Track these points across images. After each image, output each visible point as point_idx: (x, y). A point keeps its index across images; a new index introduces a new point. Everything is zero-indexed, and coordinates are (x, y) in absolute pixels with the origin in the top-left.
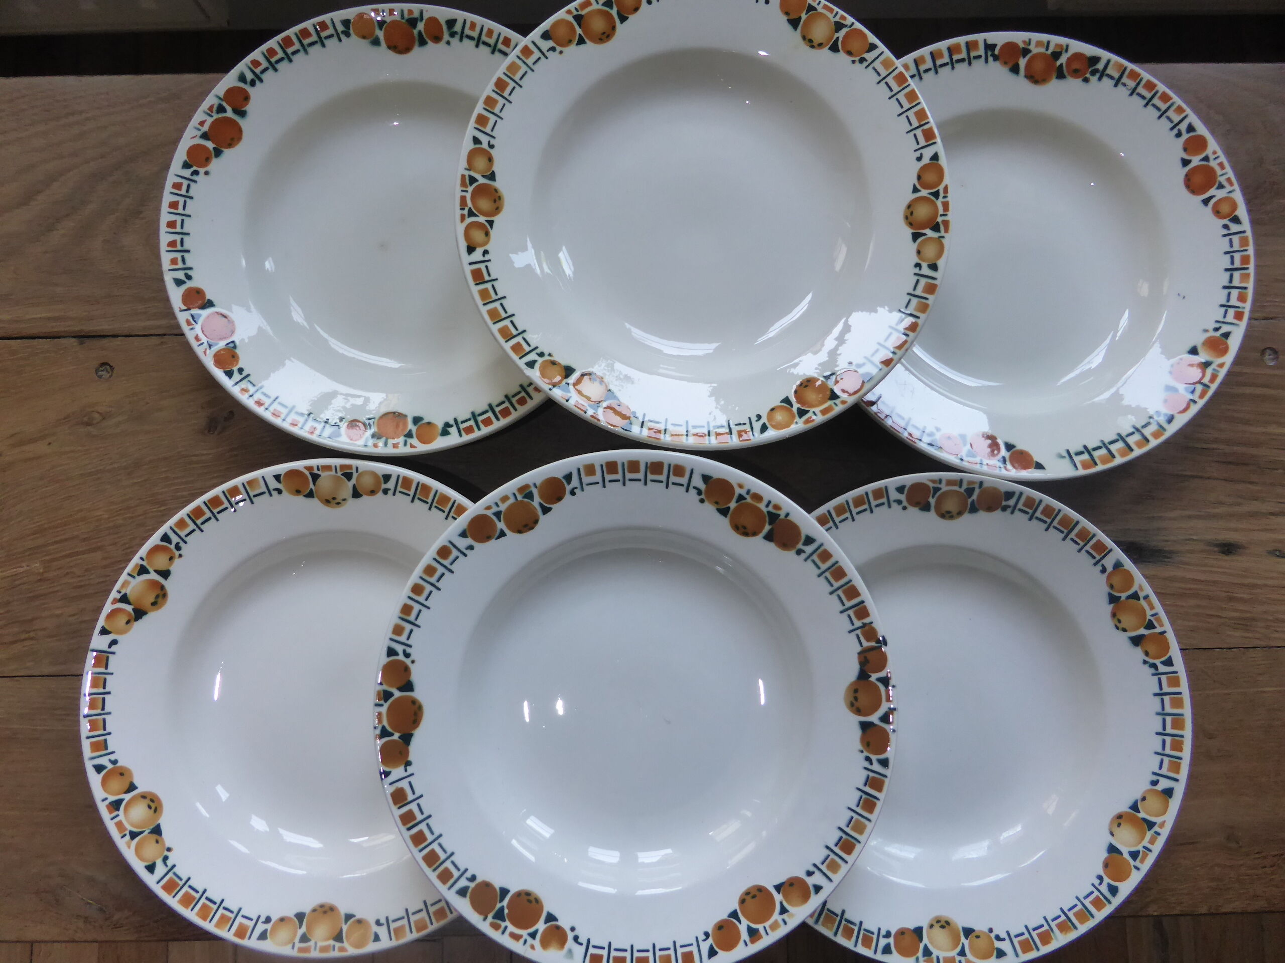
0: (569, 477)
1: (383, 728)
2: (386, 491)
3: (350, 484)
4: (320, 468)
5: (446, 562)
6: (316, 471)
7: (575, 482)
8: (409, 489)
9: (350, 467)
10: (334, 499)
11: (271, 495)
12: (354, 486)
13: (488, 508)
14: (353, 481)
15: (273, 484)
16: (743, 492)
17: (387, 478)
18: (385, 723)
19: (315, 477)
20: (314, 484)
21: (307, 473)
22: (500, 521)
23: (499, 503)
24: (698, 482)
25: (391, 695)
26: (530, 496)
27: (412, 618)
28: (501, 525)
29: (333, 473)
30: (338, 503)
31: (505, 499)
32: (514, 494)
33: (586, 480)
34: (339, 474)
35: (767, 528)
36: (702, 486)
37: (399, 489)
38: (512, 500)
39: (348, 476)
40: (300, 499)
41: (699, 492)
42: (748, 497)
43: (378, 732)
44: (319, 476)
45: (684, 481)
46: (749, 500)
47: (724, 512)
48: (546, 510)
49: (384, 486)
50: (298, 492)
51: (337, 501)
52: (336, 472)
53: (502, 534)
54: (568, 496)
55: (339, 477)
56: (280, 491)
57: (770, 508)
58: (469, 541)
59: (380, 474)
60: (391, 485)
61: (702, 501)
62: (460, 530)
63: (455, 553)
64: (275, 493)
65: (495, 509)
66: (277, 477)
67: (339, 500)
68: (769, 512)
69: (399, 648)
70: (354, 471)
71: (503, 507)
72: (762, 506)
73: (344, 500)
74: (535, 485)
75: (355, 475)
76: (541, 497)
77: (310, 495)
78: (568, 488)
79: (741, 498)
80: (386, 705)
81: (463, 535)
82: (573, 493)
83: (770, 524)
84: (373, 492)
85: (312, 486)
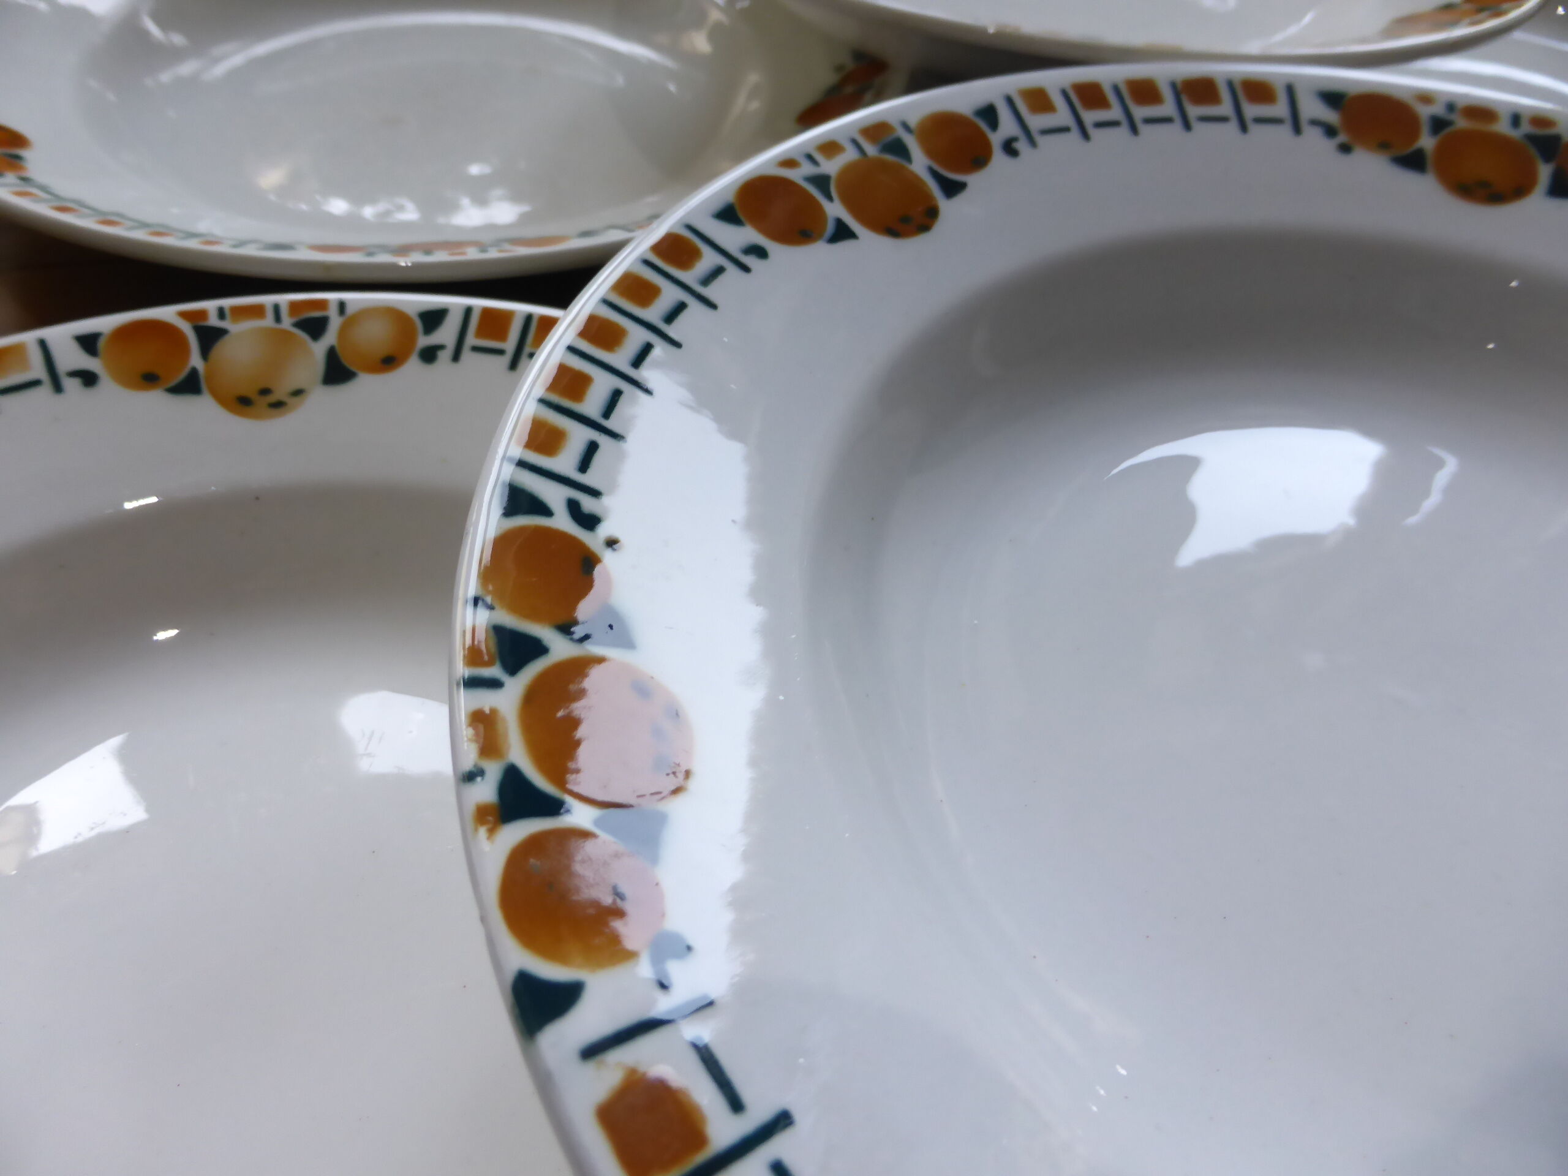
0: (989, 113)
1: (512, 779)
2: (429, 355)
3: (319, 349)
4: (227, 312)
5: (689, 277)
6: (213, 321)
7: (1007, 126)
8: (502, 335)
9: (322, 304)
10: (265, 392)
11: (58, 387)
12: (332, 355)
13: (789, 163)
14: (330, 338)
15: (69, 357)
16: (1438, 109)
17: (433, 319)
18: (518, 754)
19: (209, 337)
20: (205, 352)
21: (186, 328)
22: (830, 198)
23: (819, 157)
24: (1312, 108)
25: (538, 649)
26: (898, 148)
27: (592, 406)
28: (835, 210)
29: (268, 321)
30: (278, 405)
31: (830, 148)
32: (854, 142)
33: (1037, 121)
34: (287, 322)
35: (1545, 172)
36: (1331, 116)
37: (471, 340)
38: (850, 155)
39: (315, 327)
40: (156, 400)
41: (1330, 131)
42: (1453, 117)
43: (486, 791)
44: (221, 333)
45: (1280, 109)
46: (1461, 123)
47: (1414, 162)
48: (952, 189)
49: (424, 341)
50: (149, 380)
51: (272, 398)
52: (278, 318)
53: (842, 233)
54: (998, 157)
55: (285, 332)
56: (88, 379)
57: (1526, 128)
58: (749, 234)
59: (412, 312)
60: (446, 334)
61: (1345, 149)
62: (718, 205)
63: (709, 259)
64: (72, 385)
65: (807, 169)
66: (88, 343)
67: (278, 395)
68: (1532, 139)
69: (554, 495)
70: (333, 313)
71: (831, 167)
72: (1503, 127)
73: (298, 393)
74: (906, 126)
75: (335, 322)
76: (930, 152)
77: (190, 385)
78: (996, 139)
79: (1438, 125)
80: (515, 687)
81: (728, 214)
82: (1009, 148)
83: (1547, 159)
84: (389, 362)
85: (196, 360)
